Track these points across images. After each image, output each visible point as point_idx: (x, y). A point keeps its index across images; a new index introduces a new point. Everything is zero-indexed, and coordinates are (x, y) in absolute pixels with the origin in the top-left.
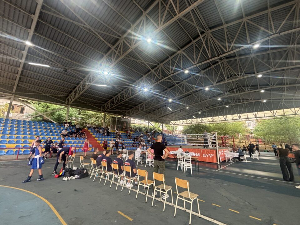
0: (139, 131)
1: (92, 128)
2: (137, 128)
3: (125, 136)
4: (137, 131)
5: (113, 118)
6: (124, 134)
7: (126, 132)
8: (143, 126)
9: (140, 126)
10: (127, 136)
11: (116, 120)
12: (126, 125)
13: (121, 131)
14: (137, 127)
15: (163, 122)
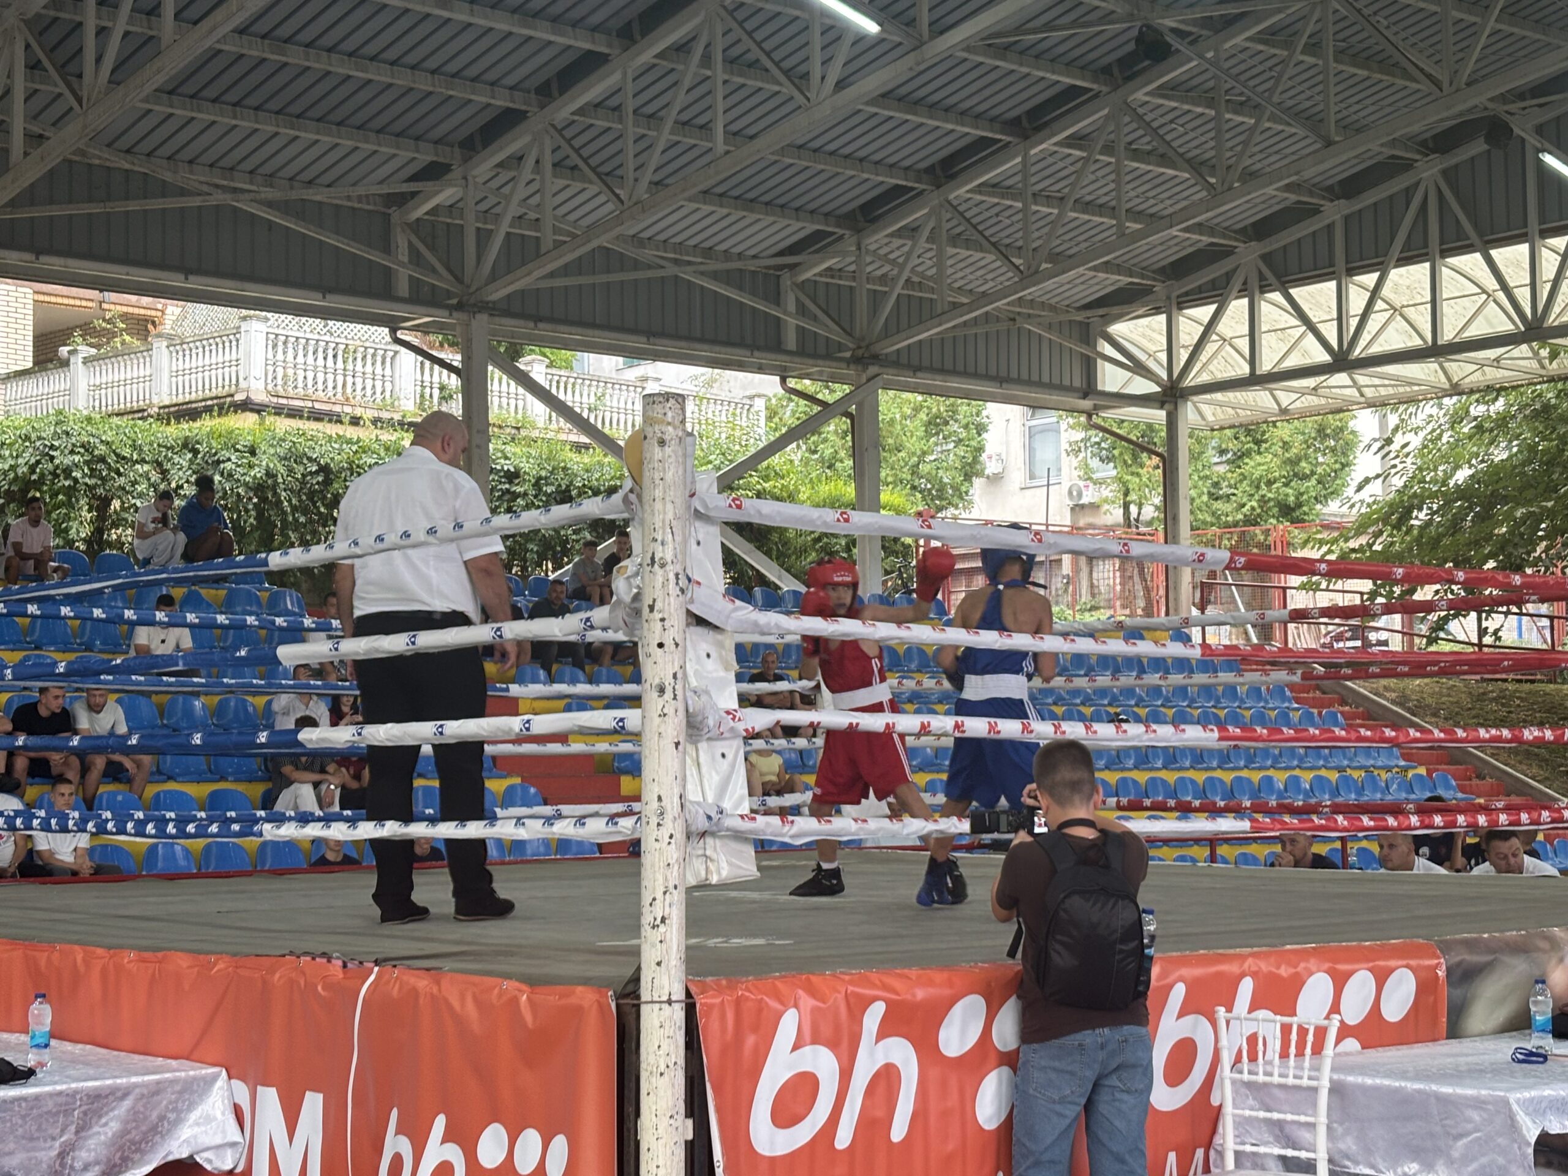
15: (868, 347)
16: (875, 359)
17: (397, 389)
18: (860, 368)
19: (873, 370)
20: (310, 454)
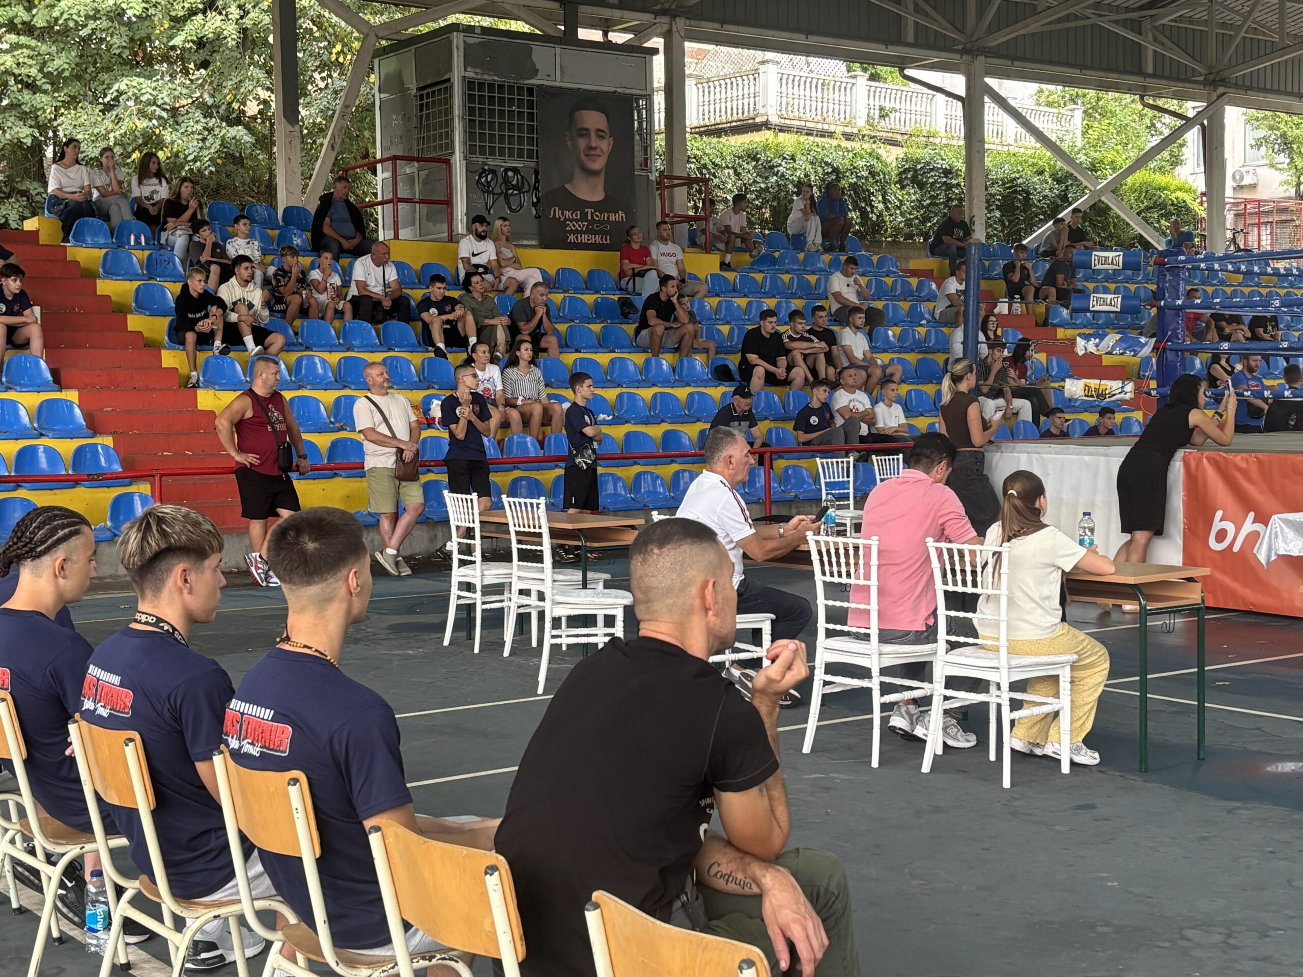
0: (814, 234)
1: (122, 213)
2: (802, 186)
3: (600, 312)
4: (798, 241)
5: (400, 45)
6: (591, 282)
7: (610, 261)
8: (892, 156)
9: (841, 161)
10: (625, 308)
11: (458, 73)
12: (605, 145)
13: (546, 244)
14: (802, 168)
15: (1218, 72)
16: (1224, 82)
17: (854, 111)
18: (1212, 88)
19: (1221, 90)
20: (826, 159)
